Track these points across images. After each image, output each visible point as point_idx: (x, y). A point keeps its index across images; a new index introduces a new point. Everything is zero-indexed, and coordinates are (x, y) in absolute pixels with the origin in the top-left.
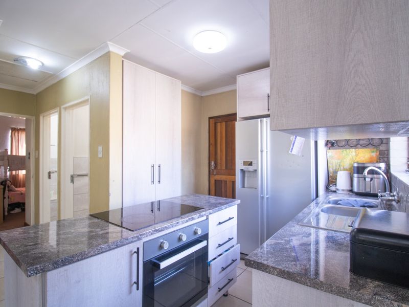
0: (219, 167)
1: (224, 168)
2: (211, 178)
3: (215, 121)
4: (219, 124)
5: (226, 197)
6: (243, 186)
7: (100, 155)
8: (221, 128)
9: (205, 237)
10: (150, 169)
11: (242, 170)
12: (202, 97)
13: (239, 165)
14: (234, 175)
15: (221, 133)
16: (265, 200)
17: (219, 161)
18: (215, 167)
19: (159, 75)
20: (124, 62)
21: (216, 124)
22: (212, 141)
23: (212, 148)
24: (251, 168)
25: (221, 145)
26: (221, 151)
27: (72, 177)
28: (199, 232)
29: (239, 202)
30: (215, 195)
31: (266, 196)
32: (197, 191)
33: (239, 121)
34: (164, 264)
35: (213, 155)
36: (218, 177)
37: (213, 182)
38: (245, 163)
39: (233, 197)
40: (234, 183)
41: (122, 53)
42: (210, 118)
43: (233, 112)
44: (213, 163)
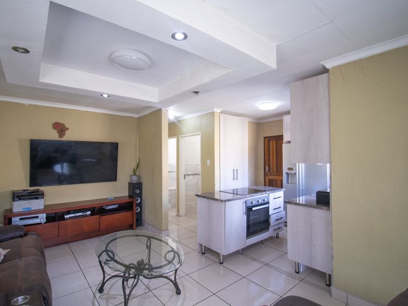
0: (271, 171)
1: (275, 171)
2: (266, 178)
3: (268, 139)
4: (271, 142)
5: (276, 187)
6: (288, 183)
7: (209, 165)
8: (273, 144)
9: (268, 203)
10: (232, 172)
11: (287, 173)
12: (259, 123)
13: (285, 170)
14: (282, 176)
15: (273, 148)
16: (301, 190)
17: (271, 166)
18: (269, 171)
19: (236, 118)
20: (221, 116)
21: (269, 142)
22: (267, 153)
23: (267, 158)
24: (292, 172)
25: (273, 156)
26: (273, 160)
27: (184, 175)
28: (266, 200)
29: (284, 189)
30: (269, 186)
31: (301, 188)
32: (256, 183)
33: (286, 143)
34: (254, 209)
35: (267, 162)
36: (271, 177)
37: (267, 180)
38: (289, 169)
39: (282, 187)
40: (282, 181)
41: (220, 111)
42: (265, 138)
43: (281, 134)
44: (267, 168)
